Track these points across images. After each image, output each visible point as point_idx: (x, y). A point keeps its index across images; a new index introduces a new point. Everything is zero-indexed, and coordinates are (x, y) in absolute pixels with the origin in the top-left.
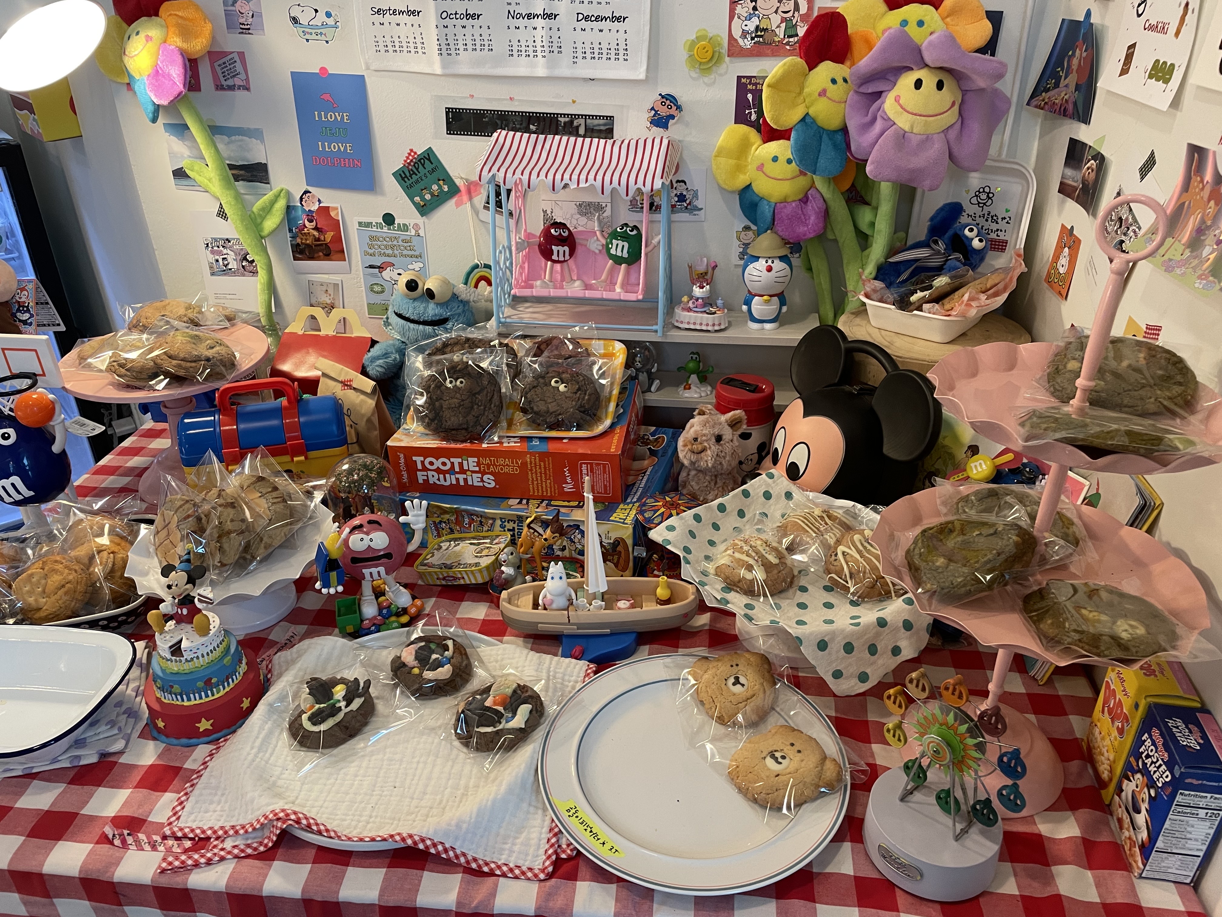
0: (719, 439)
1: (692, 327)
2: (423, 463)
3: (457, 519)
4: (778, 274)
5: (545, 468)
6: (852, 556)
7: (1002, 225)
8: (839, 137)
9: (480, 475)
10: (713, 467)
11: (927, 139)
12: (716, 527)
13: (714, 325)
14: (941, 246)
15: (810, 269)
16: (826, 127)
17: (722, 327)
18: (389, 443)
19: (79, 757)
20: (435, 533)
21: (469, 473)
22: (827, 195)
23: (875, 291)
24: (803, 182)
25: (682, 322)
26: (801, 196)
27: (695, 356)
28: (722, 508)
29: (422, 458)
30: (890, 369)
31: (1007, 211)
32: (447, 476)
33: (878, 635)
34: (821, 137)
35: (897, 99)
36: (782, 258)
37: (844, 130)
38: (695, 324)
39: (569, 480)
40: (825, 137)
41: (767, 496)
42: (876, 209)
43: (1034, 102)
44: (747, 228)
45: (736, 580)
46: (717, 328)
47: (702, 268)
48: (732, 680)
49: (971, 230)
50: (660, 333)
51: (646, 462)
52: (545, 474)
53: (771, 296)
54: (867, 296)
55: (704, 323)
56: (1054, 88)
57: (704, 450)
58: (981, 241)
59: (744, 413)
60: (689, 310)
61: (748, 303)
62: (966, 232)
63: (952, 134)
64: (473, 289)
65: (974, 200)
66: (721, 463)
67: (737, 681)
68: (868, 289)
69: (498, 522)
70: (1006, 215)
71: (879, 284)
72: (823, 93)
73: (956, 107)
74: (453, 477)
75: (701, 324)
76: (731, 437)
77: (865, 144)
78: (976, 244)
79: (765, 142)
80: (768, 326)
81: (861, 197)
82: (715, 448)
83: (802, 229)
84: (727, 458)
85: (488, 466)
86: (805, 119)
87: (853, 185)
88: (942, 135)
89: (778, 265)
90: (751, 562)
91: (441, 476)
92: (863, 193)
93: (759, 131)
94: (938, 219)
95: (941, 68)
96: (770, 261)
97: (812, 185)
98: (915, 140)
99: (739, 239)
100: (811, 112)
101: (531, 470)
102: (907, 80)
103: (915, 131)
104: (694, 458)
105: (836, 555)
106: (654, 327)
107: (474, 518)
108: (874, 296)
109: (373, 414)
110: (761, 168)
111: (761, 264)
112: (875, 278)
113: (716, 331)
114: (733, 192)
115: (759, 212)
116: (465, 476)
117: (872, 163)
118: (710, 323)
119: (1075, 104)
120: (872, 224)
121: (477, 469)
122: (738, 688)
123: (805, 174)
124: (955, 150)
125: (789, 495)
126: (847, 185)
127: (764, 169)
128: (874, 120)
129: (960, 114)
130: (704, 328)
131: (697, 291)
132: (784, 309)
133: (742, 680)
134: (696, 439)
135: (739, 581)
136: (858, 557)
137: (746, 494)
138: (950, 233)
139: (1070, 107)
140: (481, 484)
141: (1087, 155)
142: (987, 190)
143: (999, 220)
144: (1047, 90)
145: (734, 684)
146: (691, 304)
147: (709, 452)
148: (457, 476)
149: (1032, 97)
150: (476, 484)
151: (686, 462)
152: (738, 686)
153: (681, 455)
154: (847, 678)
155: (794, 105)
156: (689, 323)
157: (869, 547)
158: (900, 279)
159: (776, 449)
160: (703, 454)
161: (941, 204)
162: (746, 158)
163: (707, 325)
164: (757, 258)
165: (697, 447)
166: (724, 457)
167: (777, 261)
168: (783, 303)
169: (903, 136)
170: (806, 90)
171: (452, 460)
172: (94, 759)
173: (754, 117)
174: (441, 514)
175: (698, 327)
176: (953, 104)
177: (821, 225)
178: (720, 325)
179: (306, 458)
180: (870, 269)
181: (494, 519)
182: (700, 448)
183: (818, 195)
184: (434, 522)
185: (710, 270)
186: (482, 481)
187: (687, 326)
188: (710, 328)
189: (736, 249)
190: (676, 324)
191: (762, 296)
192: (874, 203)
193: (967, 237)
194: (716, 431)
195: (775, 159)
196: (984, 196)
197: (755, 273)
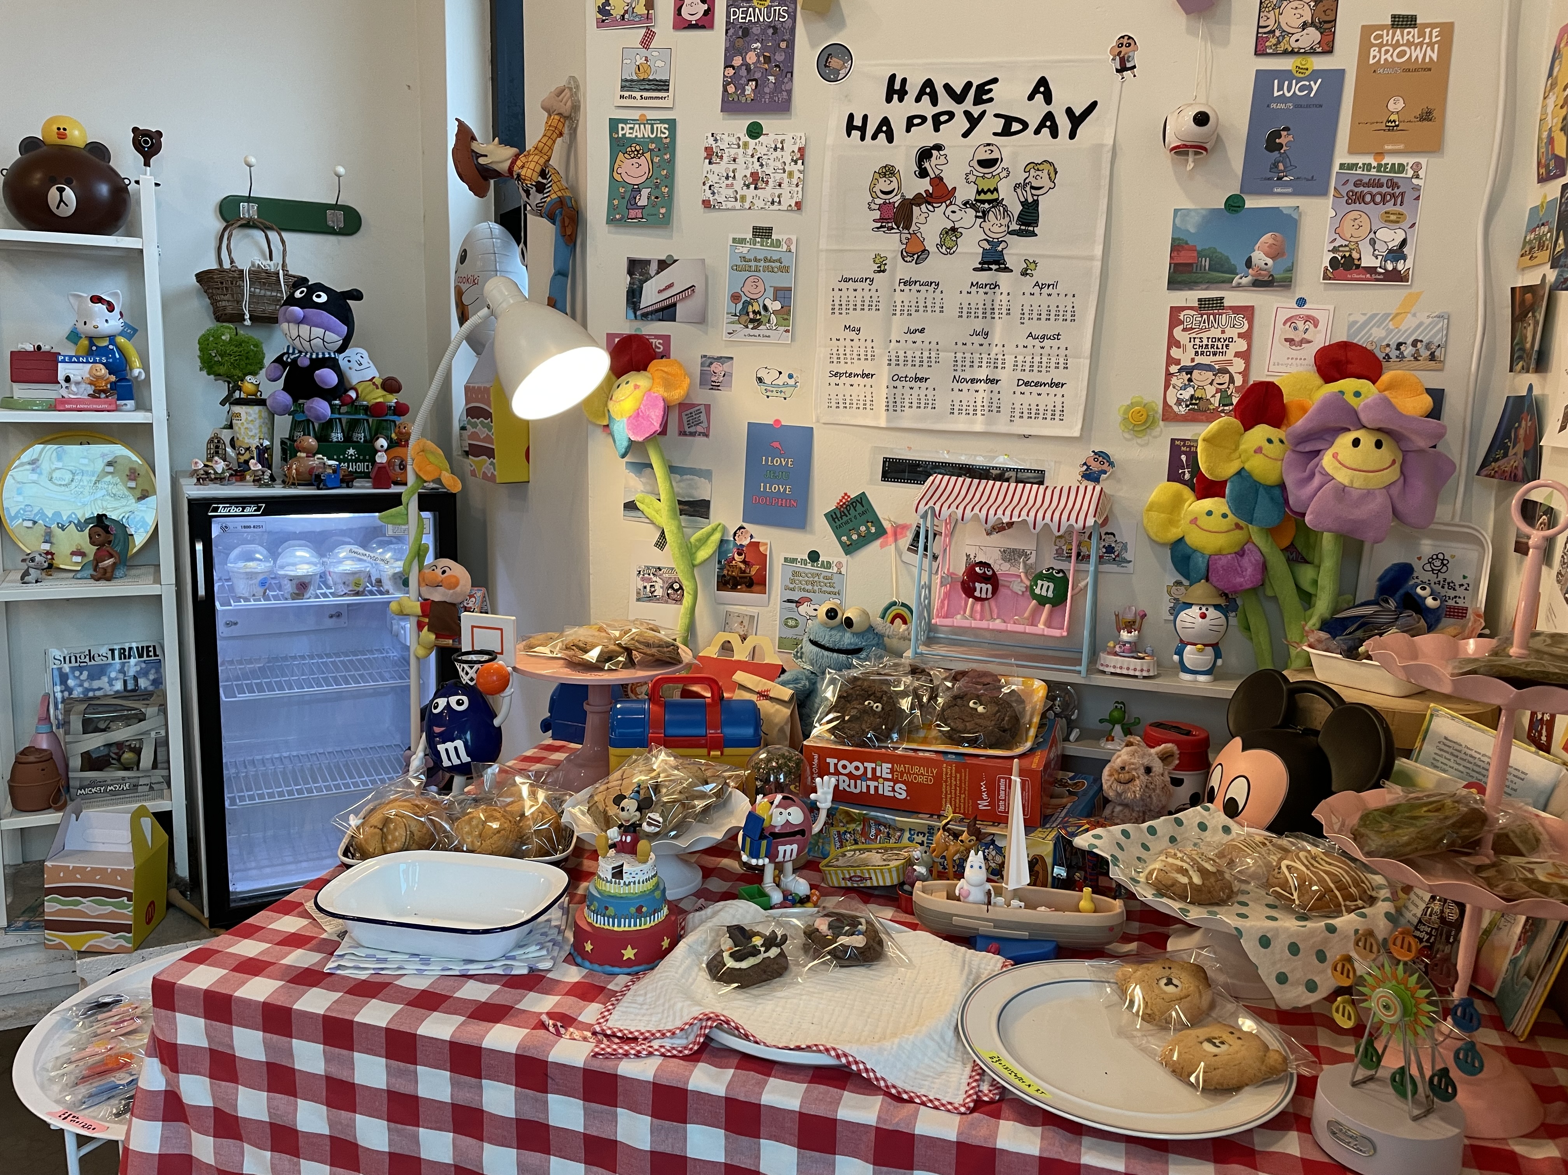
0: (1148, 770)
1: (1118, 671)
2: (836, 765)
3: (863, 829)
4: (1213, 622)
5: (960, 780)
6: (1297, 869)
7: (1460, 592)
8: (1277, 492)
9: (892, 784)
10: (1142, 799)
11: (1369, 494)
12: (1145, 847)
13: (1142, 670)
14: (1392, 604)
15: (1248, 628)
16: (1262, 482)
17: (1151, 674)
18: (805, 743)
19: (511, 967)
20: (838, 844)
21: (881, 780)
22: (1265, 549)
23: (1319, 641)
24: (1239, 535)
25: (1107, 666)
26: (1236, 550)
27: (1119, 706)
28: (1152, 831)
29: (836, 761)
30: (1336, 705)
31: (1465, 577)
32: (859, 782)
33: (1326, 941)
34: (1257, 491)
35: (1335, 456)
36: (1217, 607)
37: (1282, 486)
38: (1121, 668)
39: (985, 796)
40: (1261, 489)
41: (1203, 827)
42: (1319, 567)
43: (1484, 472)
44: (1178, 583)
45: (1170, 883)
46: (1145, 674)
47: (1130, 617)
48: (1164, 981)
49: (1424, 589)
50: (1084, 673)
51: (1064, 800)
52: (960, 787)
53: (1205, 645)
54: (1310, 646)
55: (1132, 667)
56: (1503, 457)
57: (1131, 780)
58: (1434, 599)
59: (1175, 748)
60: (1116, 654)
61: (1180, 653)
62: (1419, 590)
63: (1395, 491)
64: (889, 624)
65: (1428, 567)
66: (1150, 797)
67: (1169, 982)
68: (1312, 640)
69: (907, 835)
70: (1465, 582)
71: (1323, 635)
72: (1259, 450)
73: (1397, 465)
74: (864, 783)
75: (1128, 669)
76: (1161, 771)
77: (1304, 497)
78: (1430, 602)
79: (1198, 499)
80: (1202, 678)
81: (1303, 558)
82: (1144, 778)
83: (1239, 580)
84: (1158, 791)
85: (902, 773)
86: (1240, 473)
87: (1292, 544)
88: (1384, 491)
89: (1212, 613)
90: (1185, 866)
91: (852, 782)
92: (1304, 554)
93: (1193, 489)
94: (1387, 578)
95: (1379, 430)
96: (1204, 610)
97: (1249, 540)
98: (1355, 494)
99: (1170, 593)
100: (1247, 467)
101: (946, 782)
102: (1346, 439)
103: (1355, 485)
104: (1120, 788)
105: (1280, 868)
106: (1077, 668)
107: (882, 828)
108: (1320, 646)
109: (786, 724)
110: (1194, 521)
111: (1195, 611)
112: (1321, 629)
113: (1145, 677)
114: (1163, 545)
115: (1192, 564)
116: (876, 784)
117: (1312, 513)
118: (1139, 668)
119: (1524, 469)
120: (1315, 582)
121: (890, 776)
122: (1171, 989)
123: (1241, 528)
124: (1400, 507)
125: (1226, 830)
126: (1286, 543)
127: (1198, 523)
128: (1312, 476)
129: (1402, 472)
130: (1131, 673)
131: (1125, 635)
132: (1219, 662)
133: (1175, 981)
134: (1123, 768)
135: (1173, 885)
136: (1304, 869)
137: (1179, 822)
138: (1401, 592)
139: (1520, 473)
140: (891, 794)
141: (1539, 512)
142: (1441, 556)
143: (1457, 587)
144: (1496, 460)
145: (1166, 984)
146: (1117, 649)
147: (1137, 782)
148: (869, 783)
149: (1482, 466)
150: (887, 793)
151: (1111, 794)
152: (1171, 986)
153: (1105, 787)
154: (1292, 985)
155: (1229, 460)
156: (1114, 667)
157: (1316, 864)
158: (1348, 631)
159: (1212, 788)
160: (1130, 785)
161: (1389, 565)
162: (1179, 514)
163: (1135, 670)
164: (1190, 605)
165: (1124, 777)
166: (1154, 790)
167: (1211, 609)
168: (1218, 655)
169: (1342, 491)
170: (1242, 447)
171: (866, 764)
172: (525, 971)
173: (1187, 476)
174: (848, 823)
175: (1125, 672)
176: (1394, 462)
177: (1259, 577)
178: (1148, 671)
179: (722, 754)
180: (1314, 621)
181: (902, 830)
182: (1127, 776)
183: (1255, 549)
184: (839, 832)
185: (1138, 618)
186: (894, 790)
187: (1113, 671)
188: (1137, 673)
189: (1167, 604)
190: (1101, 668)
191: (1195, 644)
192: (1316, 561)
193: (1419, 596)
194: (1146, 761)
195: (1209, 513)
196: (1438, 563)
197: (1189, 619)
